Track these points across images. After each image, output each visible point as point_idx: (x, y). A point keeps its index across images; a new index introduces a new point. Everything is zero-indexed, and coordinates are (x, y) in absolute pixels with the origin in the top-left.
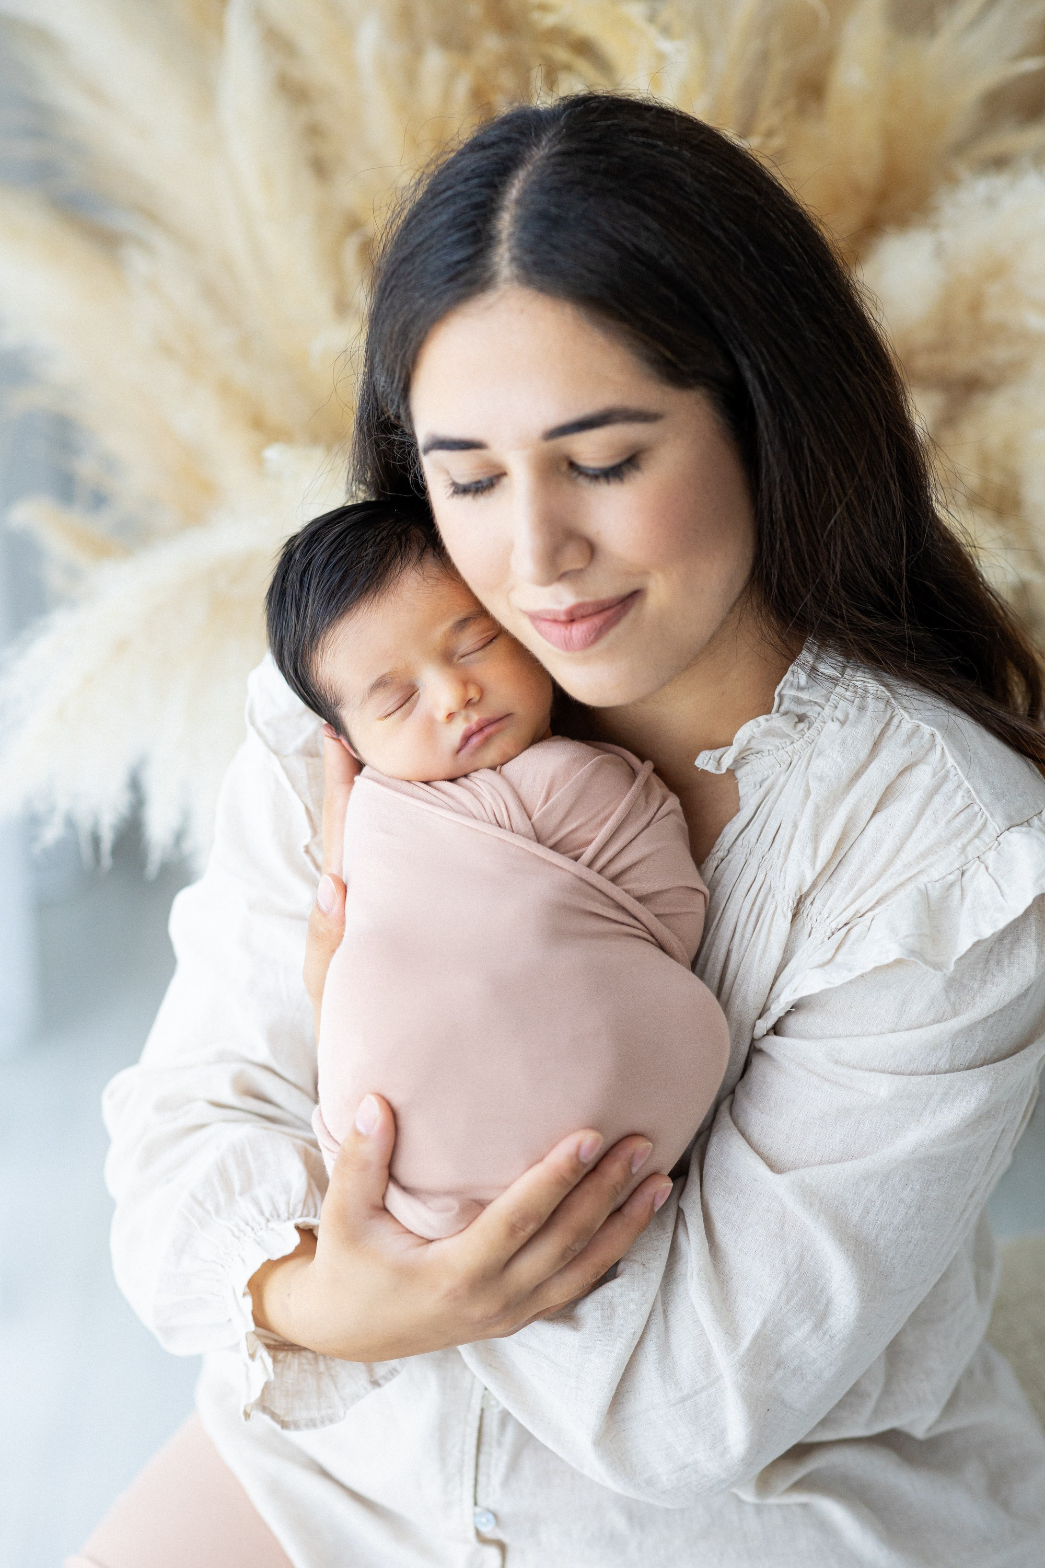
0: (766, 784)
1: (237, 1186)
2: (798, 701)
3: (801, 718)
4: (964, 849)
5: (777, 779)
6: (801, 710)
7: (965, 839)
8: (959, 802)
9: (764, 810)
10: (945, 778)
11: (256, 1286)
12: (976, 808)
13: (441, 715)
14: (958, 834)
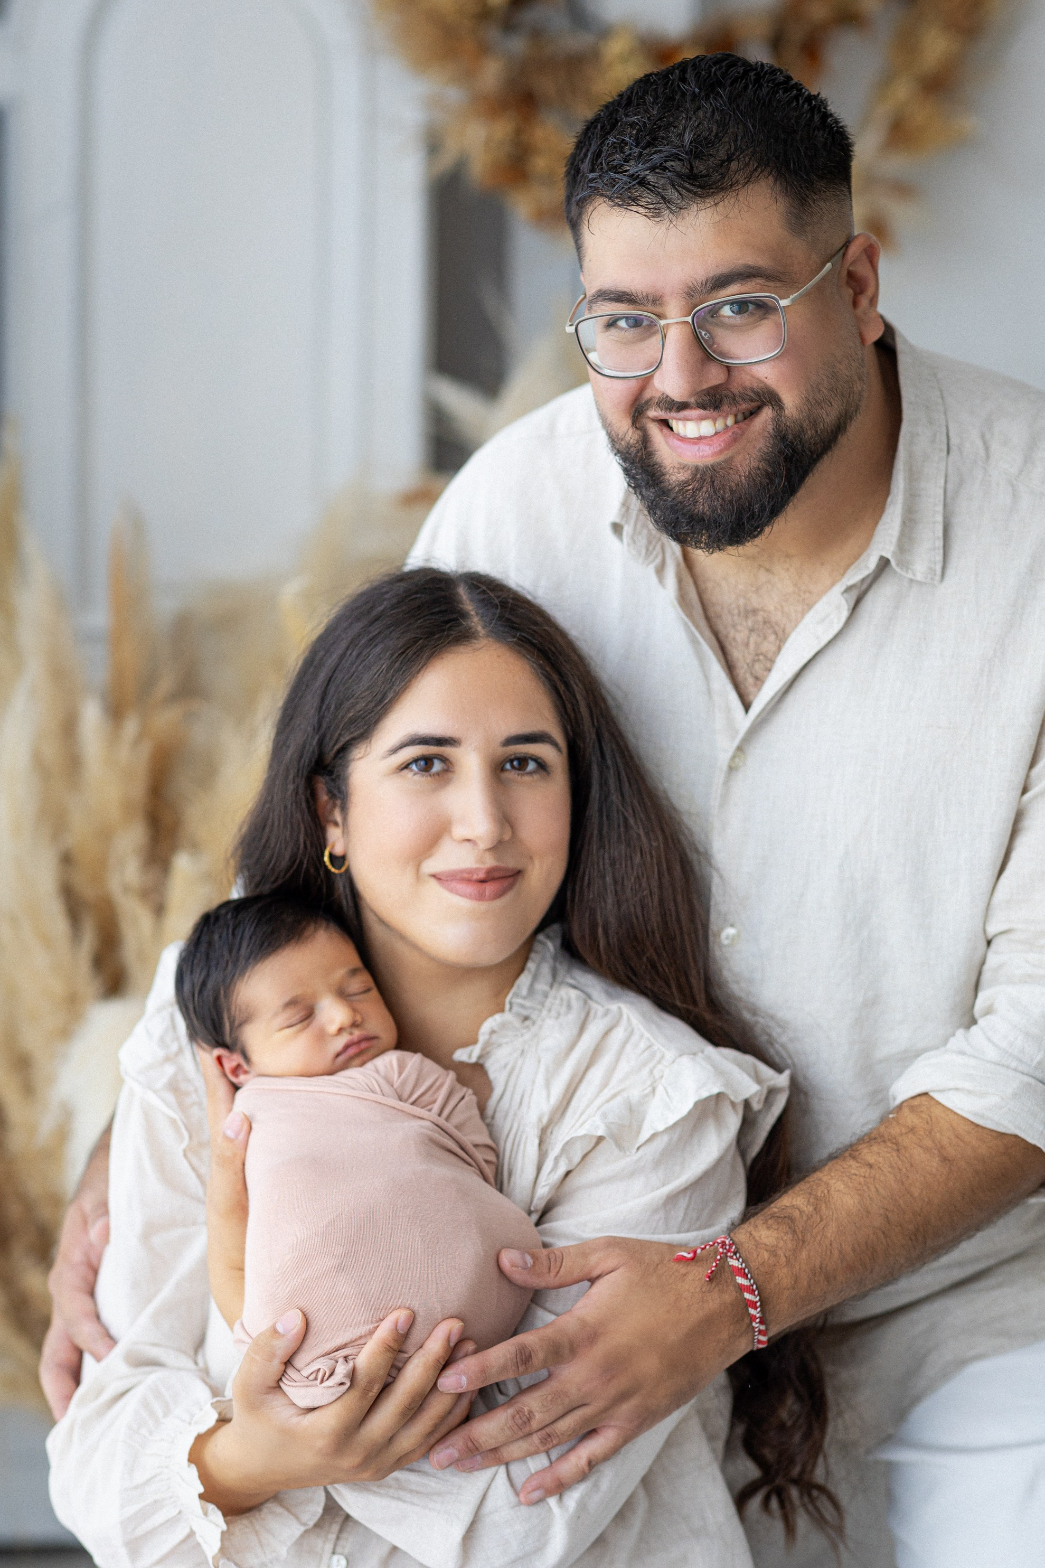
0: (509, 1067)
1: (160, 1413)
2: (523, 1006)
3: (526, 1018)
4: (651, 1072)
5: (516, 1062)
6: (525, 1013)
7: (651, 1065)
8: (642, 1045)
9: (511, 1084)
10: (632, 1033)
11: (195, 1457)
12: (656, 1048)
13: (333, 1029)
14: (645, 1064)
